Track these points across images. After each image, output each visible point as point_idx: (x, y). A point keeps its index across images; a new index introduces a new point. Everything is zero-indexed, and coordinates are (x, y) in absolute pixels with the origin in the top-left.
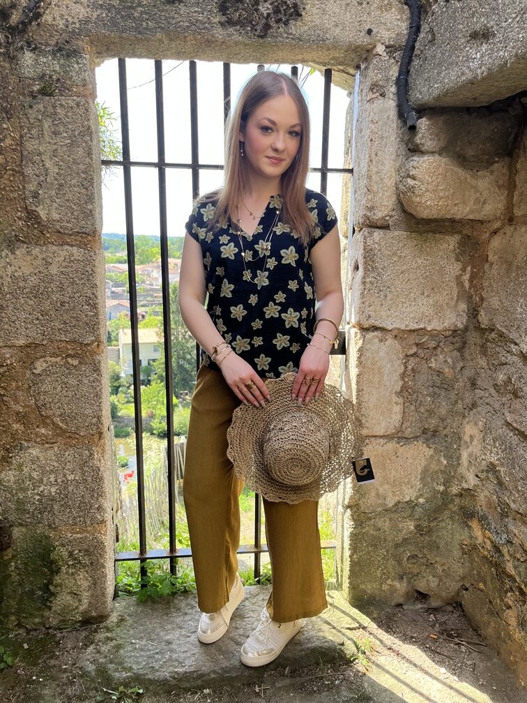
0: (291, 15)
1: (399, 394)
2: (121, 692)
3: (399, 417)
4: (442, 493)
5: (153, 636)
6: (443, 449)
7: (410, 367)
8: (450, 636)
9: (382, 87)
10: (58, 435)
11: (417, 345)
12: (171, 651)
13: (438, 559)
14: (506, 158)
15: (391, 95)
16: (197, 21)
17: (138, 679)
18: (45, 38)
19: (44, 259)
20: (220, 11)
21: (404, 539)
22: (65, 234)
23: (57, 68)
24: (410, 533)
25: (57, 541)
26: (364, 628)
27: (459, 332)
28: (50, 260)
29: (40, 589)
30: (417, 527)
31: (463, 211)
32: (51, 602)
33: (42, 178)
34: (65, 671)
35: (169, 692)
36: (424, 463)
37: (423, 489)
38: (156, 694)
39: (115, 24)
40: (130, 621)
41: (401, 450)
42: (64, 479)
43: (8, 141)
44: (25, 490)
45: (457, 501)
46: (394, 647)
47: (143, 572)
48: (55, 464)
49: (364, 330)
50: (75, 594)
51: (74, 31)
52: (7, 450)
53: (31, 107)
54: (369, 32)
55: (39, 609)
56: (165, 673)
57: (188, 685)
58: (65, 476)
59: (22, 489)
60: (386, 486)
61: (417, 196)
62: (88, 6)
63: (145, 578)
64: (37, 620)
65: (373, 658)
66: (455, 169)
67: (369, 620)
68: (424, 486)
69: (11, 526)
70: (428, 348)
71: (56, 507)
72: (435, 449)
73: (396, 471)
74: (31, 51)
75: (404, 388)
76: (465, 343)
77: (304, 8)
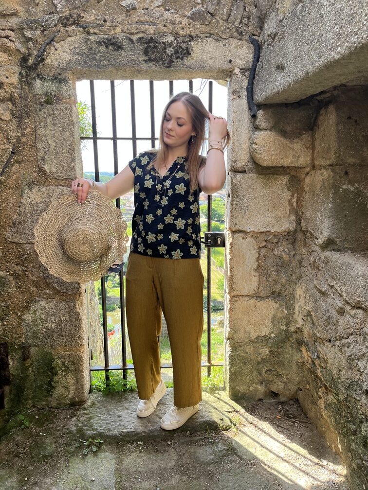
0: (185, 54)
1: (256, 270)
2: (90, 442)
3: (256, 284)
4: (285, 331)
5: (111, 413)
6: (284, 304)
7: (262, 254)
8: (289, 417)
9: (239, 92)
10: (56, 294)
11: (266, 241)
12: (121, 421)
13: (284, 372)
14: (310, 132)
15: (244, 97)
16: (131, 60)
17: (100, 435)
18: (47, 72)
19: (48, 194)
20: (144, 54)
21: (263, 359)
22: (59, 180)
23: (55, 89)
24: (266, 355)
25: (56, 356)
26: (237, 412)
27: (291, 233)
28: (51, 194)
29: (46, 384)
30: (270, 352)
31: (287, 162)
32: (52, 392)
33: (46, 149)
34: (59, 430)
35: (117, 443)
36: (273, 312)
37: (273, 329)
38: (110, 444)
39: (86, 63)
40: (98, 405)
41: (259, 304)
42: (59, 319)
43: (28, 130)
44: (37, 325)
45: (295, 335)
46: (254, 422)
47: (107, 378)
48: (54, 310)
49: (234, 232)
50: (66, 387)
51: (63, 68)
52: (28, 302)
53: (40, 111)
54: (230, 61)
55: (45, 396)
56: (116, 432)
57: (129, 439)
58: (60, 317)
59: (36, 325)
60: (250, 326)
61: (258, 154)
62: (71, 54)
63: (107, 381)
64: (44, 403)
65: (240, 428)
66: (280, 138)
67: (241, 407)
68: (274, 326)
69: (30, 346)
70: (272, 243)
71: (55, 336)
72: (280, 304)
73: (256, 317)
74: (40, 79)
75: (259, 267)
76: (295, 239)
77: (192, 50)
